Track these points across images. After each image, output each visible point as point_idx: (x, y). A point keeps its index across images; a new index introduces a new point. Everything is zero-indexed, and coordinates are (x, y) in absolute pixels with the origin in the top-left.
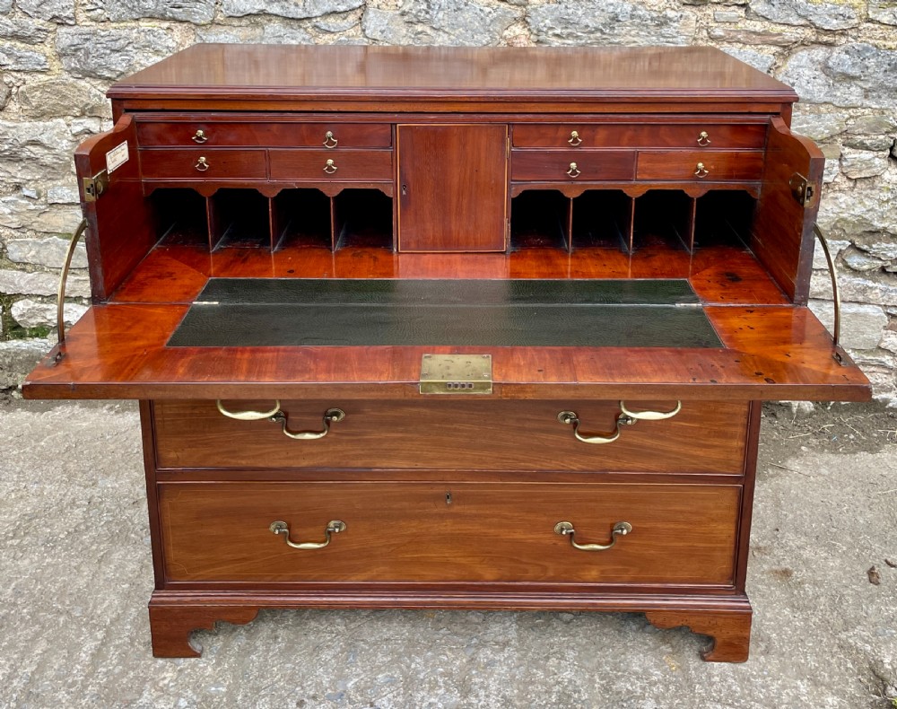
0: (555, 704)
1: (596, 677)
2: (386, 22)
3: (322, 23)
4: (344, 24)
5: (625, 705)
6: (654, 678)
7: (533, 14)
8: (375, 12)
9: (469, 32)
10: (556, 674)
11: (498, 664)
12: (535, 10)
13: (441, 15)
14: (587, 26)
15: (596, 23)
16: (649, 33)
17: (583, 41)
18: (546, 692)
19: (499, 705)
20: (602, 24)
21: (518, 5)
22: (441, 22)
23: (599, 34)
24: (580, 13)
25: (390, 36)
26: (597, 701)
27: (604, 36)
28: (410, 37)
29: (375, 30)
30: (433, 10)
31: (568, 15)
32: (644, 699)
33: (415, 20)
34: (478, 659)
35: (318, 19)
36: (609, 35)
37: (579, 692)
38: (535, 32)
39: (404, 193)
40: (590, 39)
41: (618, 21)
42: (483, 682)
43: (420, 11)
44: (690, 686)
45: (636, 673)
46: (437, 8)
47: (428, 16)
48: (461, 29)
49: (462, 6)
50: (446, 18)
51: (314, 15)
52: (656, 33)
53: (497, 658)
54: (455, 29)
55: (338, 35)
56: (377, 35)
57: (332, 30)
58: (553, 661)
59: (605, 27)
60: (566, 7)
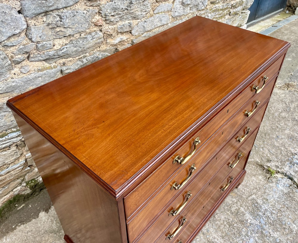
0: (229, 227)
1: (227, 212)
2: (41, 31)
3: (8, 43)
4: (20, 39)
5: (239, 213)
6: (235, 201)
7: (103, 9)
8: (34, 28)
9: (80, 25)
10: (221, 219)
11: (209, 229)
12: (104, 7)
13: (67, 21)
14: (122, 9)
15: (125, 6)
16: (141, 5)
17: (121, 15)
18: (225, 226)
19: (222, 239)
20: (127, 6)
21: (96, 6)
22: (68, 24)
23: (126, 11)
24: (119, 3)
25: (45, 37)
26: (234, 218)
27: (128, 11)
28: (54, 35)
29: (37, 37)
30: (63, 19)
31: (116, 6)
32: (240, 209)
33: (56, 26)
34: (204, 232)
35: (5, 41)
36: (130, 10)
37: (230, 219)
38: (104, 16)
40: (123, 13)
41: (132, 4)
42: (213, 237)
43: (57, 21)
44: (242, 197)
45: (232, 203)
46: (65, 18)
47: (62, 23)
48: (77, 25)
49: (76, 14)
50: (70, 21)
51: (3, 40)
52: (142, 5)
53: (207, 227)
54: (74, 25)
55: (18, 46)
56: (39, 39)
57: (15, 44)
58: (216, 216)
59: (128, 7)
60: (115, 3)
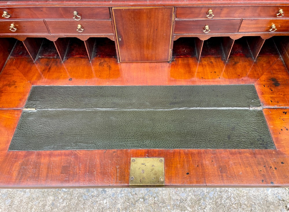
39: (120, 39)
